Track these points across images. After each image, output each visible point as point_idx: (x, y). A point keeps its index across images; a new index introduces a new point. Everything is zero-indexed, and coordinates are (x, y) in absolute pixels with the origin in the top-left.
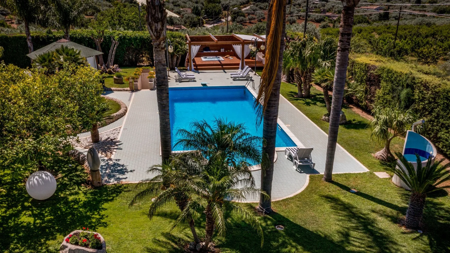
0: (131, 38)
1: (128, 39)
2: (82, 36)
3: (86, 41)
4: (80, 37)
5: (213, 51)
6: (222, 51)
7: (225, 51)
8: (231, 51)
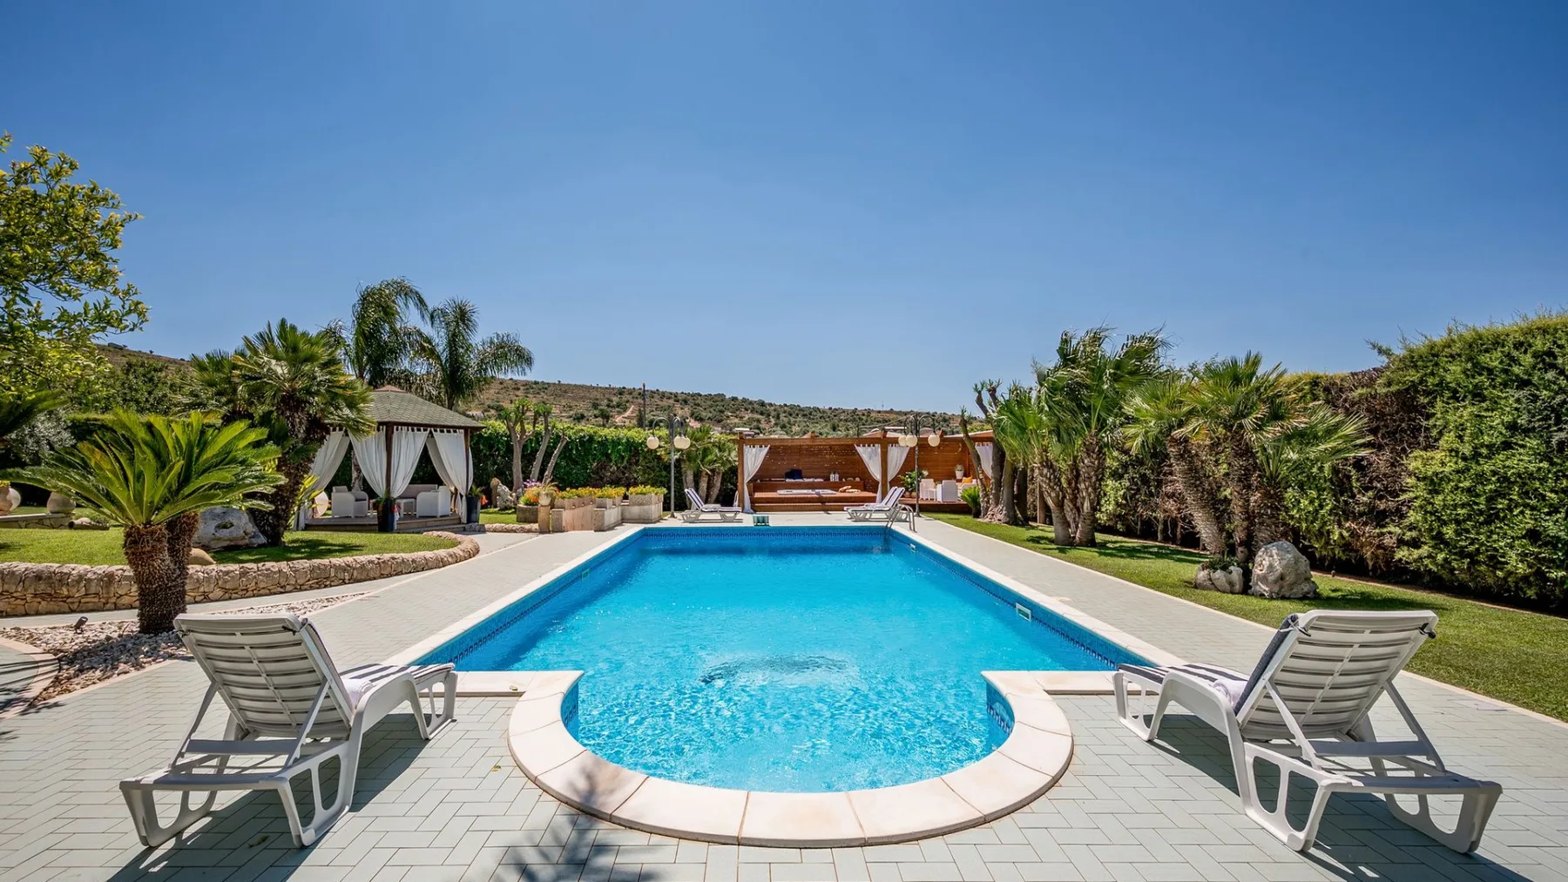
0: (607, 440)
1: (599, 441)
2: (496, 431)
3: (502, 444)
4: (491, 433)
5: (811, 480)
6: (832, 480)
7: (840, 479)
8: (858, 479)
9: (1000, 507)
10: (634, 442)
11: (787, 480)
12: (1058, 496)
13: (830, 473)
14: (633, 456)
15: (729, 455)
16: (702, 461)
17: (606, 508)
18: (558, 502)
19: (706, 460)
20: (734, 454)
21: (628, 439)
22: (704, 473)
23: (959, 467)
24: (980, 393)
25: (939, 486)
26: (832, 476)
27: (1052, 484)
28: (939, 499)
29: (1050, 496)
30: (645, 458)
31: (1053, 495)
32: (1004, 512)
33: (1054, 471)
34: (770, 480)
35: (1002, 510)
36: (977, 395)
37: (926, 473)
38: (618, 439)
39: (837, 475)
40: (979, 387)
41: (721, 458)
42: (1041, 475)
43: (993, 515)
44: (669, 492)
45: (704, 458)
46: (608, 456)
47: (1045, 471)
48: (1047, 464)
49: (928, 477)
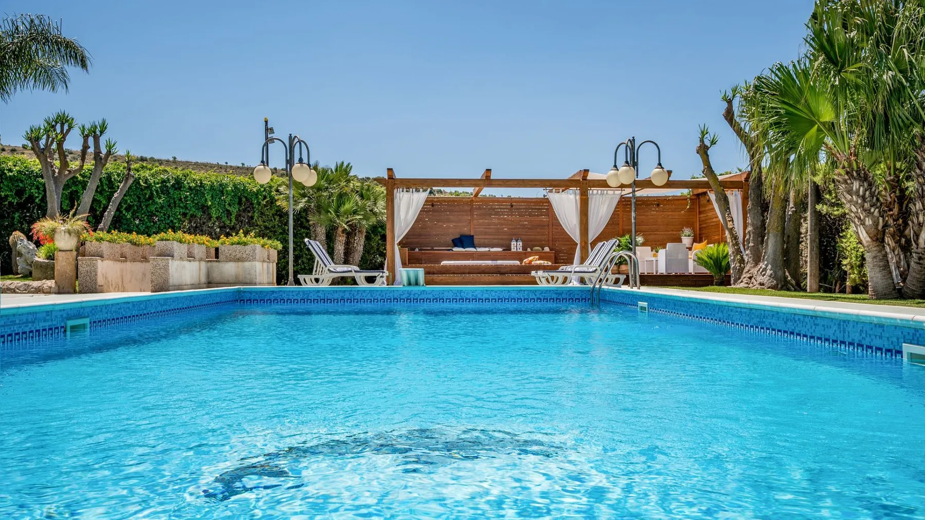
0: (203, 186)
5: (487, 249)
6: (513, 249)
7: (524, 248)
8: (547, 249)
9: (762, 265)
10: (245, 190)
11: (455, 249)
12: (876, 224)
13: (511, 240)
14: (244, 211)
15: (375, 204)
16: (337, 211)
17: (173, 256)
18: (92, 246)
19: (342, 209)
20: (381, 204)
21: (235, 185)
22: (340, 229)
23: (687, 231)
24: (730, 102)
25: (662, 253)
26: (513, 243)
27: (867, 205)
28: (662, 270)
29: (863, 224)
30: (262, 213)
31: (869, 222)
32: (769, 272)
33: (870, 185)
34: (433, 250)
35: (765, 270)
36: (725, 105)
37: (640, 239)
38: (221, 185)
39: (520, 244)
40: (730, 95)
41: (363, 208)
42: (850, 192)
43: (750, 278)
44: (286, 249)
45: (339, 206)
46: (205, 209)
47: (856, 185)
48: (859, 174)
49: (643, 244)
